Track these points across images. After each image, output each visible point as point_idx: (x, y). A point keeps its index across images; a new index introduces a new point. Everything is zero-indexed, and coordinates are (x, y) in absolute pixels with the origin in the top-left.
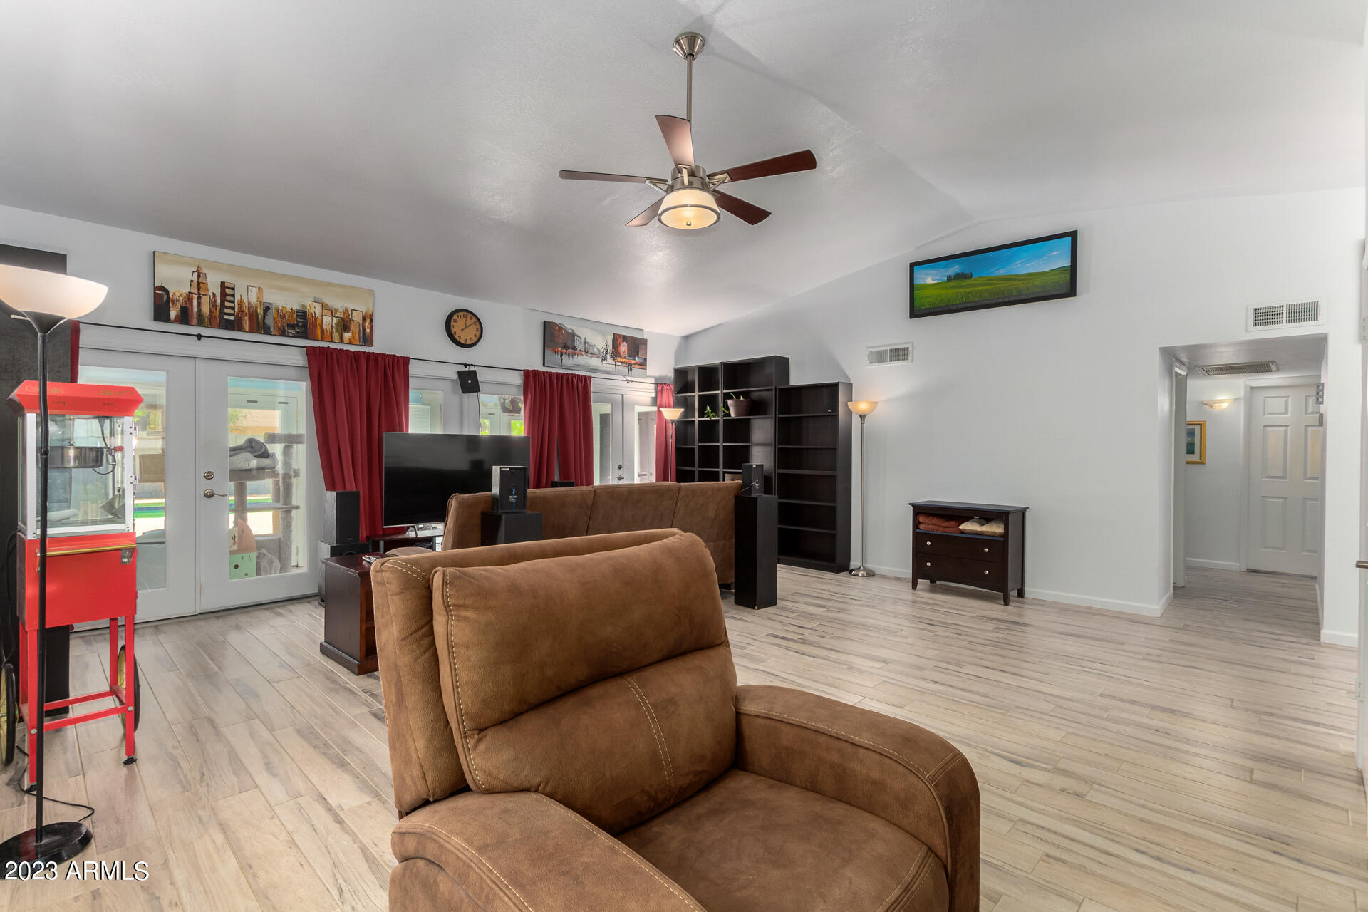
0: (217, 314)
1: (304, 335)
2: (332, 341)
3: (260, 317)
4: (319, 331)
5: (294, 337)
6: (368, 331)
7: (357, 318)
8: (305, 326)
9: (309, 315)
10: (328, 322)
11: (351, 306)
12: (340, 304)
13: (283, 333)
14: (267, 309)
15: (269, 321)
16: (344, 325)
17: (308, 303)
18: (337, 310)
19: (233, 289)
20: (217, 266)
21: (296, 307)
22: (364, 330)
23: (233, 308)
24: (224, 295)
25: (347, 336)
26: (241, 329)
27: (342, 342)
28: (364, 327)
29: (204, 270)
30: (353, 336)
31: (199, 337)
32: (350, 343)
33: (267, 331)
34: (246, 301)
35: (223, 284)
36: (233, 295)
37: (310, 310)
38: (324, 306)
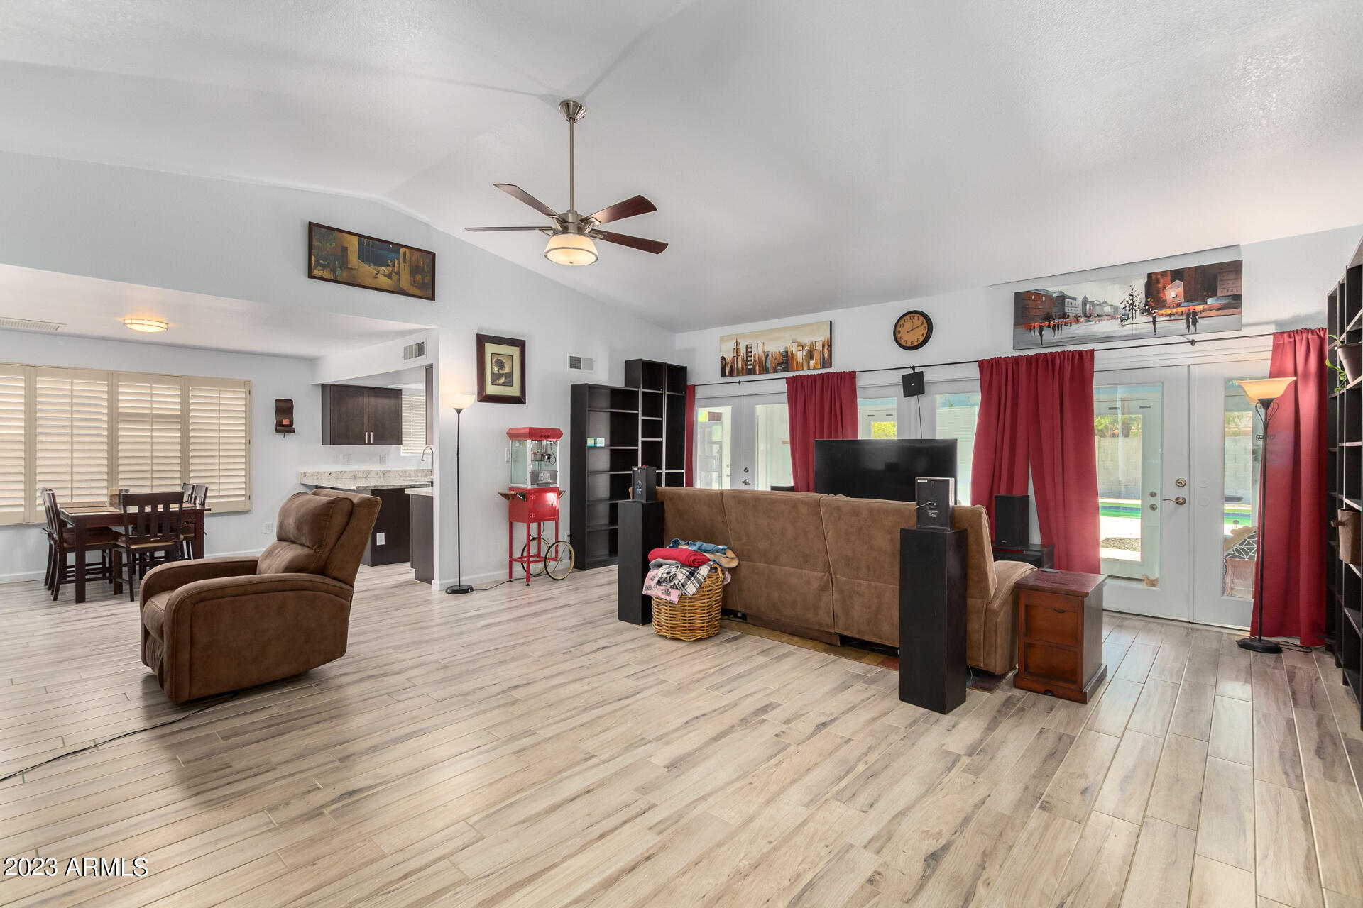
0: (744, 366)
1: (786, 369)
2: (803, 370)
3: (764, 362)
4: (795, 364)
5: (781, 372)
6: (826, 355)
7: (818, 347)
8: (787, 363)
9: (789, 354)
10: (801, 355)
11: (814, 339)
12: (806, 340)
13: (775, 371)
14: (768, 355)
15: (769, 365)
16: (810, 355)
17: (788, 345)
18: (805, 345)
19: (751, 348)
20: (744, 335)
21: (782, 350)
22: (823, 355)
23: (751, 360)
24: (747, 352)
25: (812, 363)
26: (755, 374)
27: (809, 369)
28: (823, 352)
29: (739, 341)
30: (816, 363)
31: (739, 382)
32: (815, 368)
33: (767, 372)
34: (757, 354)
35: (747, 345)
36: (751, 352)
37: (789, 350)
38: (798, 344)
